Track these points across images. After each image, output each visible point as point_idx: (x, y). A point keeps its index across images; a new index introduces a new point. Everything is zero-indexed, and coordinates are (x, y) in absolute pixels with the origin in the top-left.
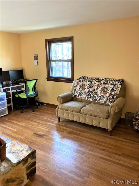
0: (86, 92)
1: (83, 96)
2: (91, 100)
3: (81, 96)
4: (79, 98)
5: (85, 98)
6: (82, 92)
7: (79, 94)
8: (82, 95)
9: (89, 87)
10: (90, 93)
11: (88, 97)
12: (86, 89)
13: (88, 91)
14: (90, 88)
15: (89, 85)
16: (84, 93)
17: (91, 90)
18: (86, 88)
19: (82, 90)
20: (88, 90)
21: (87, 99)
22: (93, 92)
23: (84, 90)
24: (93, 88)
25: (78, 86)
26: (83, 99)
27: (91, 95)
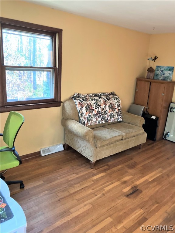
0: (96, 114)
1: (93, 120)
2: (103, 122)
3: (90, 122)
4: (89, 125)
5: (96, 122)
6: (90, 116)
7: (87, 119)
8: (91, 119)
9: (97, 107)
10: (100, 115)
11: (99, 120)
12: (94, 110)
13: (97, 113)
14: (99, 108)
15: (95, 105)
16: (93, 117)
17: (100, 110)
18: (94, 108)
19: (90, 113)
20: (97, 110)
21: (98, 123)
22: (103, 112)
23: (93, 112)
24: (101, 107)
25: (84, 109)
26: (94, 124)
27: (102, 116)
